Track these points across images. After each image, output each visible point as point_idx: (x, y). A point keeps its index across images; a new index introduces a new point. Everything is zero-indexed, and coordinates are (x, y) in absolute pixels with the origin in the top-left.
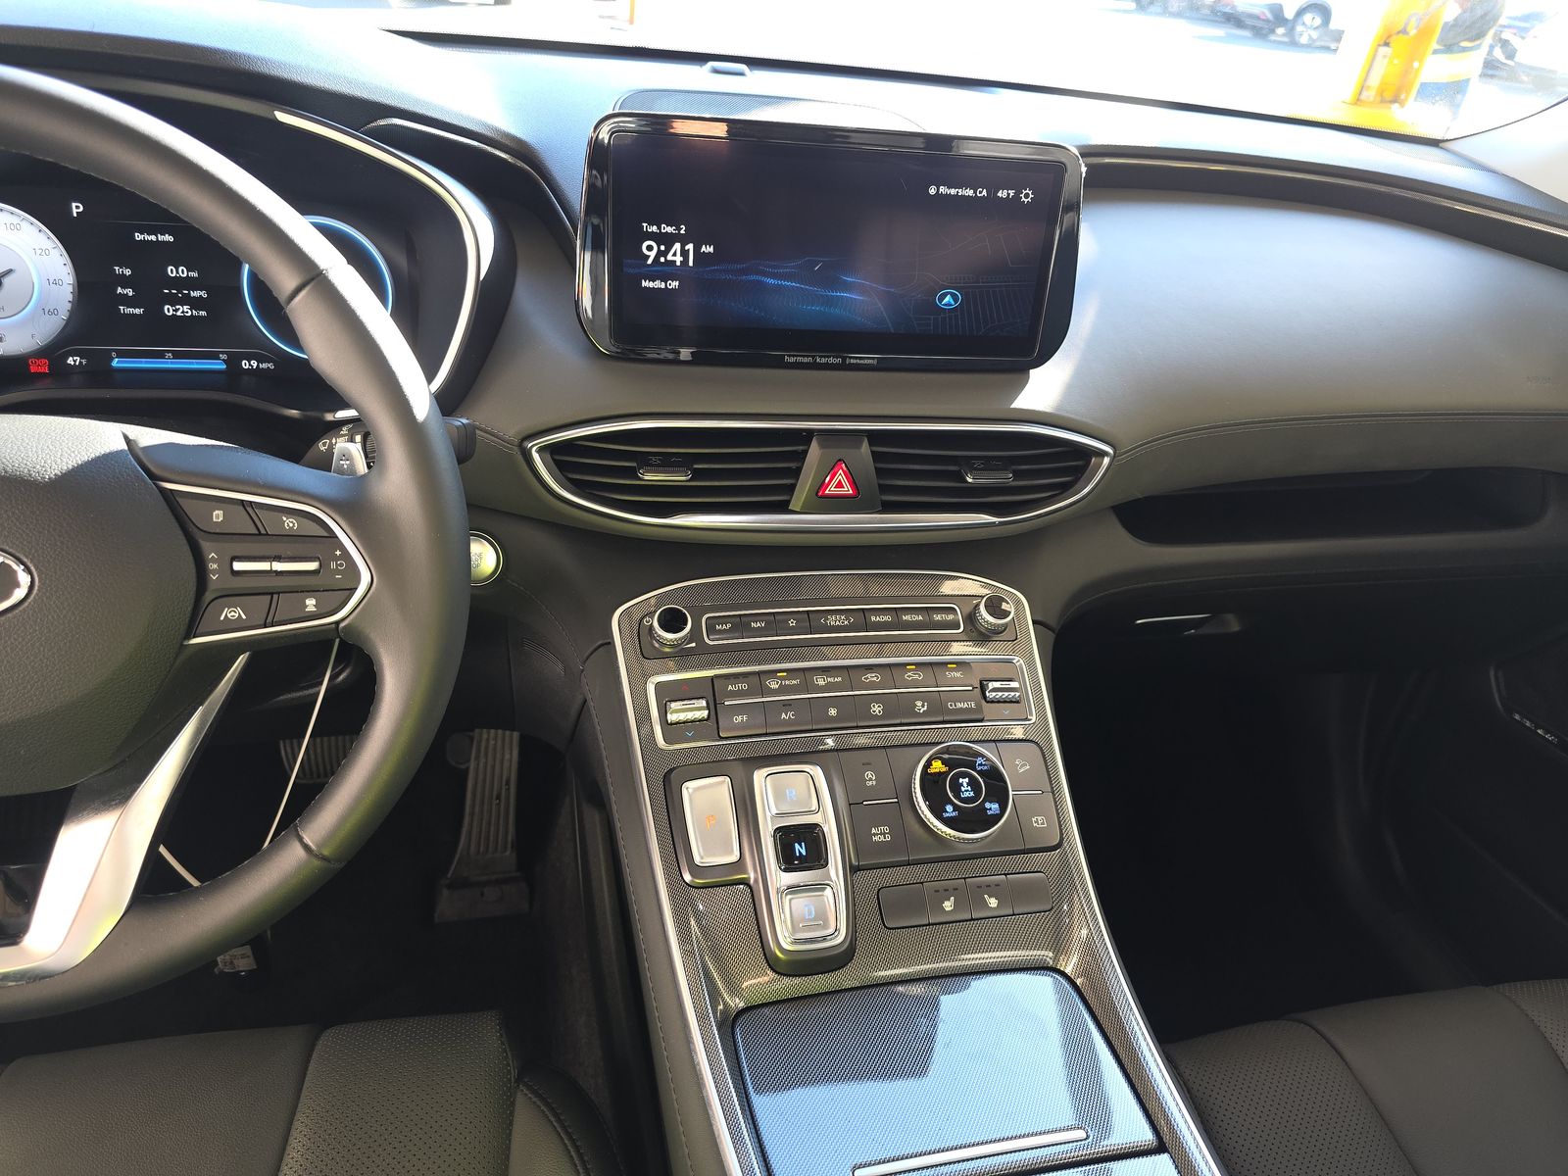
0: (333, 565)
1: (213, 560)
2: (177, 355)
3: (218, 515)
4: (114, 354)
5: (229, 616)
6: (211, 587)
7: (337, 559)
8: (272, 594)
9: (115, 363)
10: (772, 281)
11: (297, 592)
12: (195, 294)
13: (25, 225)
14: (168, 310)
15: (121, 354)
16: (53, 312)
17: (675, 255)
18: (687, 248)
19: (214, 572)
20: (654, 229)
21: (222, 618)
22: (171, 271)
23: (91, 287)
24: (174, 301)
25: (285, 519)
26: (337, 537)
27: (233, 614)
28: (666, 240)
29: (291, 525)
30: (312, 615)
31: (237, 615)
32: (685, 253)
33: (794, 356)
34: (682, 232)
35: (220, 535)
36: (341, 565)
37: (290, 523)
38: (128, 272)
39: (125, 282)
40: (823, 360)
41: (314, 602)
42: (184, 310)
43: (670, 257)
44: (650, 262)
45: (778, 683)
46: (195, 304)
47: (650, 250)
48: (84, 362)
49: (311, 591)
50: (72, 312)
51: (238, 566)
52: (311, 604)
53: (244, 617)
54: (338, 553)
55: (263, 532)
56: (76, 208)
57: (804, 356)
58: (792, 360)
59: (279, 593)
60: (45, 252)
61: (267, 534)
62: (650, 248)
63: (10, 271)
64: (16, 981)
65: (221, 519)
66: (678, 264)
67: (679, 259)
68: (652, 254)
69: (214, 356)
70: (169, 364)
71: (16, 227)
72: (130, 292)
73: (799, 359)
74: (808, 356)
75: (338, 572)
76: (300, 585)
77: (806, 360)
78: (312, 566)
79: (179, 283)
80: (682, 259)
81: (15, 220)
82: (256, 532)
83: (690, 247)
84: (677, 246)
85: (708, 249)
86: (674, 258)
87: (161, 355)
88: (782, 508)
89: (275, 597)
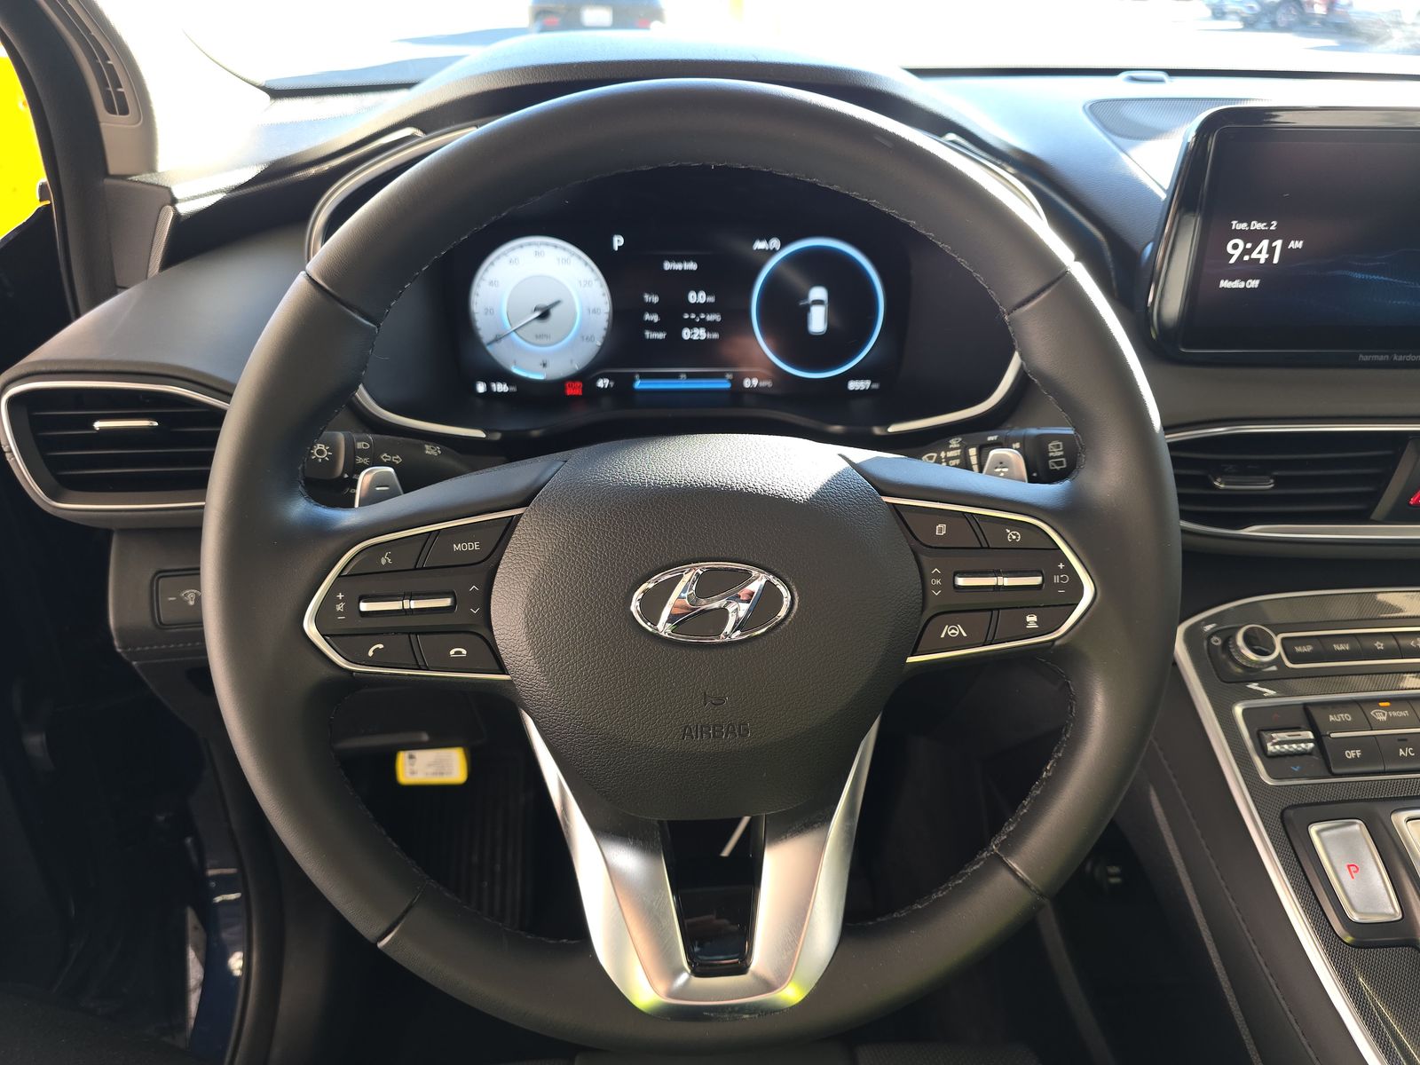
0: (1056, 579)
1: (936, 576)
2: (690, 376)
3: (941, 529)
4: (637, 376)
5: (949, 633)
6: (931, 604)
7: (1059, 572)
8: (991, 610)
9: (638, 385)
10: (1359, 276)
11: (1017, 608)
12: (711, 318)
13: (574, 260)
14: (686, 334)
15: (644, 376)
16: (590, 339)
17: (1260, 252)
18: (1274, 245)
19: (937, 588)
20: (1243, 226)
21: (943, 636)
22: (693, 297)
23: (624, 315)
24: (692, 324)
25: (1008, 531)
26: (1059, 548)
27: (953, 631)
28: (1254, 238)
29: (1014, 537)
30: (1033, 632)
31: (957, 633)
32: (1271, 250)
33: (1368, 354)
34: (1272, 228)
35: (942, 549)
36: (1064, 579)
37: (1013, 535)
38: (655, 299)
39: (651, 308)
40: (1401, 358)
41: (1034, 618)
42: (700, 334)
43: (1254, 255)
44: (1232, 261)
45: (1384, 714)
46: (709, 327)
47: (1235, 248)
48: (612, 384)
49: (1032, 608)
50: (607, 340)
51: (961, 581)
52: (1032, 620)
53: (965, 635)
54: (1061, 566)
55: (985, 545)
56: (618, 241)
57: (1379, 354)
58: (1367, 358)
59: (998, 609)
60: (588, 283)
61: (989, 548)
62: (1235, 247)
63: (557, 303)
64: (750, 1014)
65: (944, 533)
66: (1262, 261)
67: (1263, 257)
68: (1237, 253)
69: (721, 376)
70: (683, 384)
71: (566, 261)
72: (655, 318)
73: (1375, 357)
74: (1384, 354)
75: (1060, 586)
76: (1021, 601)
77: (1381, 358)
78: (1037, 580)
79: (698, 308)
80: (1267, 256)
81: (565, 255)
82: (980, 546)
83: (1278, 244)
84: (1265, 243)
85: (1296, 244)
86: (1258, 256)
87: (676, 376)
88: (1362, 517)
89: (995, 613)
